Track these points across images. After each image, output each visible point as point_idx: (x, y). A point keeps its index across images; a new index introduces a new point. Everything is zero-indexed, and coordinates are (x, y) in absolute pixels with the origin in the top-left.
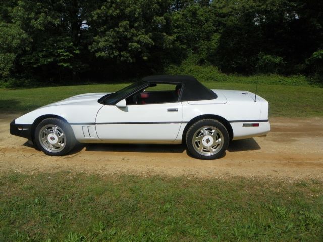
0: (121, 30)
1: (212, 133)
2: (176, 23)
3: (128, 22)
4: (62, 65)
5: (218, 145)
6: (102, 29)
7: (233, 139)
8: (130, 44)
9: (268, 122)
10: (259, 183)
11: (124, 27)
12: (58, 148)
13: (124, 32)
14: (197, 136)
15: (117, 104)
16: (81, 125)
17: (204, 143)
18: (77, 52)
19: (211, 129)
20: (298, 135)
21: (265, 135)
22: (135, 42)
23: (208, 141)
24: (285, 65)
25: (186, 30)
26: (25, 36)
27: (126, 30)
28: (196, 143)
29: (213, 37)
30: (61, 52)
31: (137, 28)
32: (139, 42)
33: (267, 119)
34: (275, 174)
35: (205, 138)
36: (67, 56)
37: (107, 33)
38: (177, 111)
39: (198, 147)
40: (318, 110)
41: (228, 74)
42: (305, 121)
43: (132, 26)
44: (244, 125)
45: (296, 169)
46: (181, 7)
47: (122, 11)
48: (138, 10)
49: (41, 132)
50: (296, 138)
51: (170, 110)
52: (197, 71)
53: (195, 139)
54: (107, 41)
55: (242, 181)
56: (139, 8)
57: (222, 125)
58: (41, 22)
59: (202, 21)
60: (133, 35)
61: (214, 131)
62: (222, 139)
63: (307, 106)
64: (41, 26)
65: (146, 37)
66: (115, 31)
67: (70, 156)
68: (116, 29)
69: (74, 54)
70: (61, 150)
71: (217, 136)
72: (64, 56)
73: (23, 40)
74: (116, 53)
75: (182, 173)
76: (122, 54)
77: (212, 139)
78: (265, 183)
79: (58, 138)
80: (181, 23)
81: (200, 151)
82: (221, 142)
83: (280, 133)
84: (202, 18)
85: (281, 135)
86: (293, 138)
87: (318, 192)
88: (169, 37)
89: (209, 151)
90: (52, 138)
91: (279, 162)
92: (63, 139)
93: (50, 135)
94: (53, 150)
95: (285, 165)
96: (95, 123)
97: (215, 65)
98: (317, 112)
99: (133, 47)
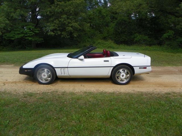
0: (62, 20)
1: (125, 72)
2: (90, 17)
3: (66, 16)
4: (28, 39)
5: (128, 78)
6: (52, 19)
7: (135, 75)
8: (67, 28)
9: (151, 67)
10: (149, 94)
11: (64, 18)
12: (47, 80)
13: (64, 21)
14: (118, 73)
15: (79, 58)
16: (60, 69)
17: (121, 77)
18: (37, 32)
19: (124, 70)
20: (162, 74)
21: (149, 73)
22: (70, 27)
23: (123, 76)
24: (149, 40)
25: (96, 20)
26: (7, 22)
27: (65, 20)
28: (117, 77)
29: (110, 25)
30: (28, 32)
31: (71, 19)
32: (72, 27)
33: (150, 65)
34: (155, 90)
35: (121, 75)
36: (31, 34)
37: (55, 21)
38: (109, 61)
39: (118, 79)
40: (169, 63)
41: (119, 45)
42: (164, 68)
43: (68, 18)
44: (140, 68)
45: (164, 88)
46: (92, 8)
47: (63, 10)
48: (72, 9)
49: (38, 72)
50: (161, 76)
51: (105, 61)
52: (102, 43)
53: (117, 75)
54: (54, 26)
55: (142, 93)
56: (73, 8)
57: (129, 68)
58: (18, 14)
59: (104, 16)
60: (69, 23)
61: (126, 71)
62: (129, 75)
63: (163, 61)
64: (17, 17)
65: (76, 24)
66: (58, 20)
67: (53, 84)
68: (59, 19)
69: (35, 33)
70: (49, 81)
71: (127, 73)
72: (30, 34)
73: (6, 24)
74: (59, 33)
75: (113, 91)
76: (62, 33)
77: (125, 75)
78: (152, 94)
79: (48, 75)
80: (93, 17)
81: (119, 81)
82: (129, 76)
83: (153, 73)
84: (105, 14)
85: (154, 74)
86: (160, 75)
87: (176, 96)
88: (87, 24)
89: (123, 81)
90: (44, 75)
91: (156, 85)
92: (50, 76)
93: (43, 74)
94: (44, 82)
95: (158, 87)
96: (67, 67)
97: (112, 40)
98: (168, 64)
99: (69, 30)
